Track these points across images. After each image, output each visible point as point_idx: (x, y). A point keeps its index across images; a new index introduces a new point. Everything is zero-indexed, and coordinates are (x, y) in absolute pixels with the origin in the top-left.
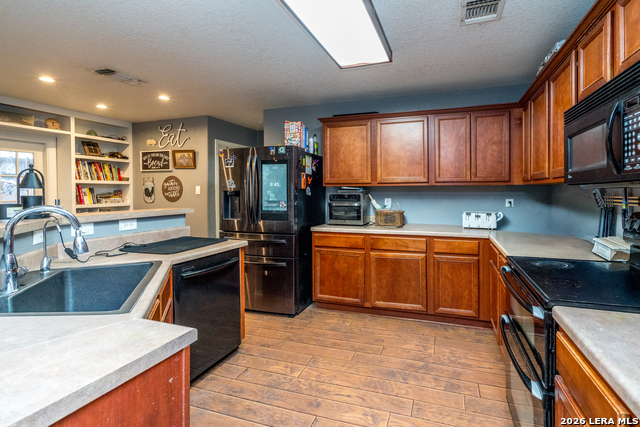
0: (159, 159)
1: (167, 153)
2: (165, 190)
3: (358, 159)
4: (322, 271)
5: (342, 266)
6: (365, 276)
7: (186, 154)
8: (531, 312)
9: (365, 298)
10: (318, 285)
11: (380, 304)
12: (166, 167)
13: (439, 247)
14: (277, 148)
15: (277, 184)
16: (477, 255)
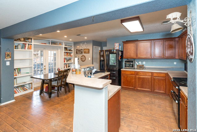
0: (80, 51)
1: (82, 50)
2: (81, 59)
3: (132, 52)
4: (124, 80)
5: (129, 79)
6: (135, 82)
7: (87, 50)
8: (176, 87)
9: (135, 87)
10: (123, 83)
11: (139, 89)
12: (82, 53)
13: (155, 75)
14: (114, 50)
15: (114, 59)
16: (166, 77)
